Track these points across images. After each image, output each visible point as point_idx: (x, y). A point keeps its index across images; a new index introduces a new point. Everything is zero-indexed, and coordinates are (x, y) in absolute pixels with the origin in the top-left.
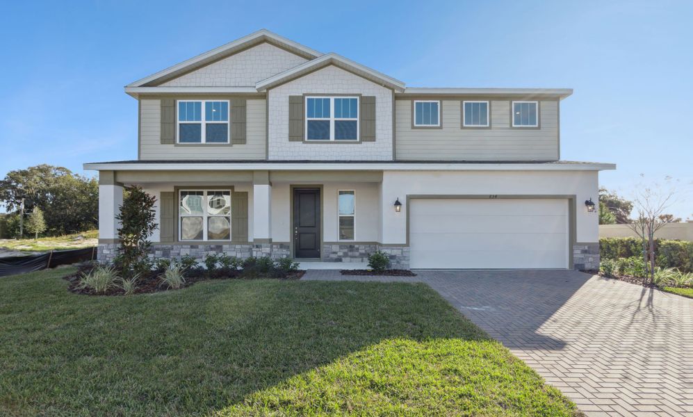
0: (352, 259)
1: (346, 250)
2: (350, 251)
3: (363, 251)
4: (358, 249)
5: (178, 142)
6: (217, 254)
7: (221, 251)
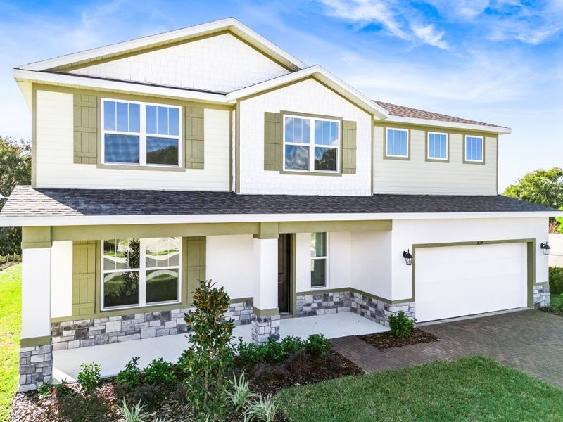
0: (326, 310)
1: (320, 301)
2: (324, 301)
3: (337, 300)
4: (332, 298)
5: (103, 161)
6: (163, 323)
7: (169, 319)
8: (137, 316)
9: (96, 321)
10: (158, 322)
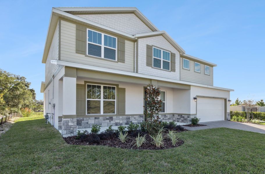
2: (165, 117)
3: (169, 117)
4: (167, 116)
5: (87, 54)
6: (110, 122)
7: (112, 120)
8: (100, 118)
9: (85, 119)
10: (108, 121)
